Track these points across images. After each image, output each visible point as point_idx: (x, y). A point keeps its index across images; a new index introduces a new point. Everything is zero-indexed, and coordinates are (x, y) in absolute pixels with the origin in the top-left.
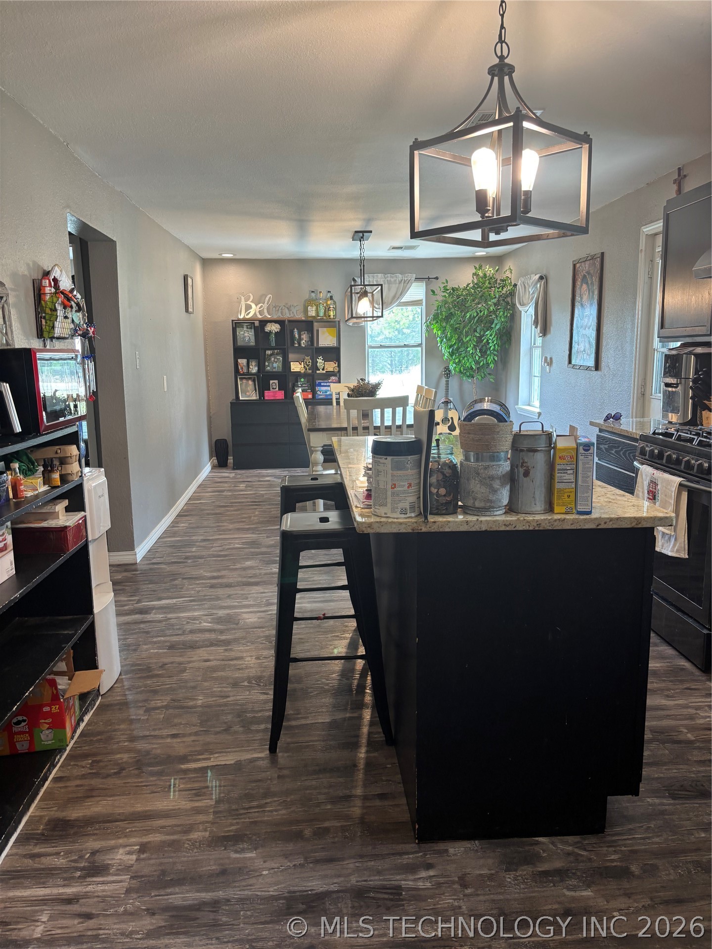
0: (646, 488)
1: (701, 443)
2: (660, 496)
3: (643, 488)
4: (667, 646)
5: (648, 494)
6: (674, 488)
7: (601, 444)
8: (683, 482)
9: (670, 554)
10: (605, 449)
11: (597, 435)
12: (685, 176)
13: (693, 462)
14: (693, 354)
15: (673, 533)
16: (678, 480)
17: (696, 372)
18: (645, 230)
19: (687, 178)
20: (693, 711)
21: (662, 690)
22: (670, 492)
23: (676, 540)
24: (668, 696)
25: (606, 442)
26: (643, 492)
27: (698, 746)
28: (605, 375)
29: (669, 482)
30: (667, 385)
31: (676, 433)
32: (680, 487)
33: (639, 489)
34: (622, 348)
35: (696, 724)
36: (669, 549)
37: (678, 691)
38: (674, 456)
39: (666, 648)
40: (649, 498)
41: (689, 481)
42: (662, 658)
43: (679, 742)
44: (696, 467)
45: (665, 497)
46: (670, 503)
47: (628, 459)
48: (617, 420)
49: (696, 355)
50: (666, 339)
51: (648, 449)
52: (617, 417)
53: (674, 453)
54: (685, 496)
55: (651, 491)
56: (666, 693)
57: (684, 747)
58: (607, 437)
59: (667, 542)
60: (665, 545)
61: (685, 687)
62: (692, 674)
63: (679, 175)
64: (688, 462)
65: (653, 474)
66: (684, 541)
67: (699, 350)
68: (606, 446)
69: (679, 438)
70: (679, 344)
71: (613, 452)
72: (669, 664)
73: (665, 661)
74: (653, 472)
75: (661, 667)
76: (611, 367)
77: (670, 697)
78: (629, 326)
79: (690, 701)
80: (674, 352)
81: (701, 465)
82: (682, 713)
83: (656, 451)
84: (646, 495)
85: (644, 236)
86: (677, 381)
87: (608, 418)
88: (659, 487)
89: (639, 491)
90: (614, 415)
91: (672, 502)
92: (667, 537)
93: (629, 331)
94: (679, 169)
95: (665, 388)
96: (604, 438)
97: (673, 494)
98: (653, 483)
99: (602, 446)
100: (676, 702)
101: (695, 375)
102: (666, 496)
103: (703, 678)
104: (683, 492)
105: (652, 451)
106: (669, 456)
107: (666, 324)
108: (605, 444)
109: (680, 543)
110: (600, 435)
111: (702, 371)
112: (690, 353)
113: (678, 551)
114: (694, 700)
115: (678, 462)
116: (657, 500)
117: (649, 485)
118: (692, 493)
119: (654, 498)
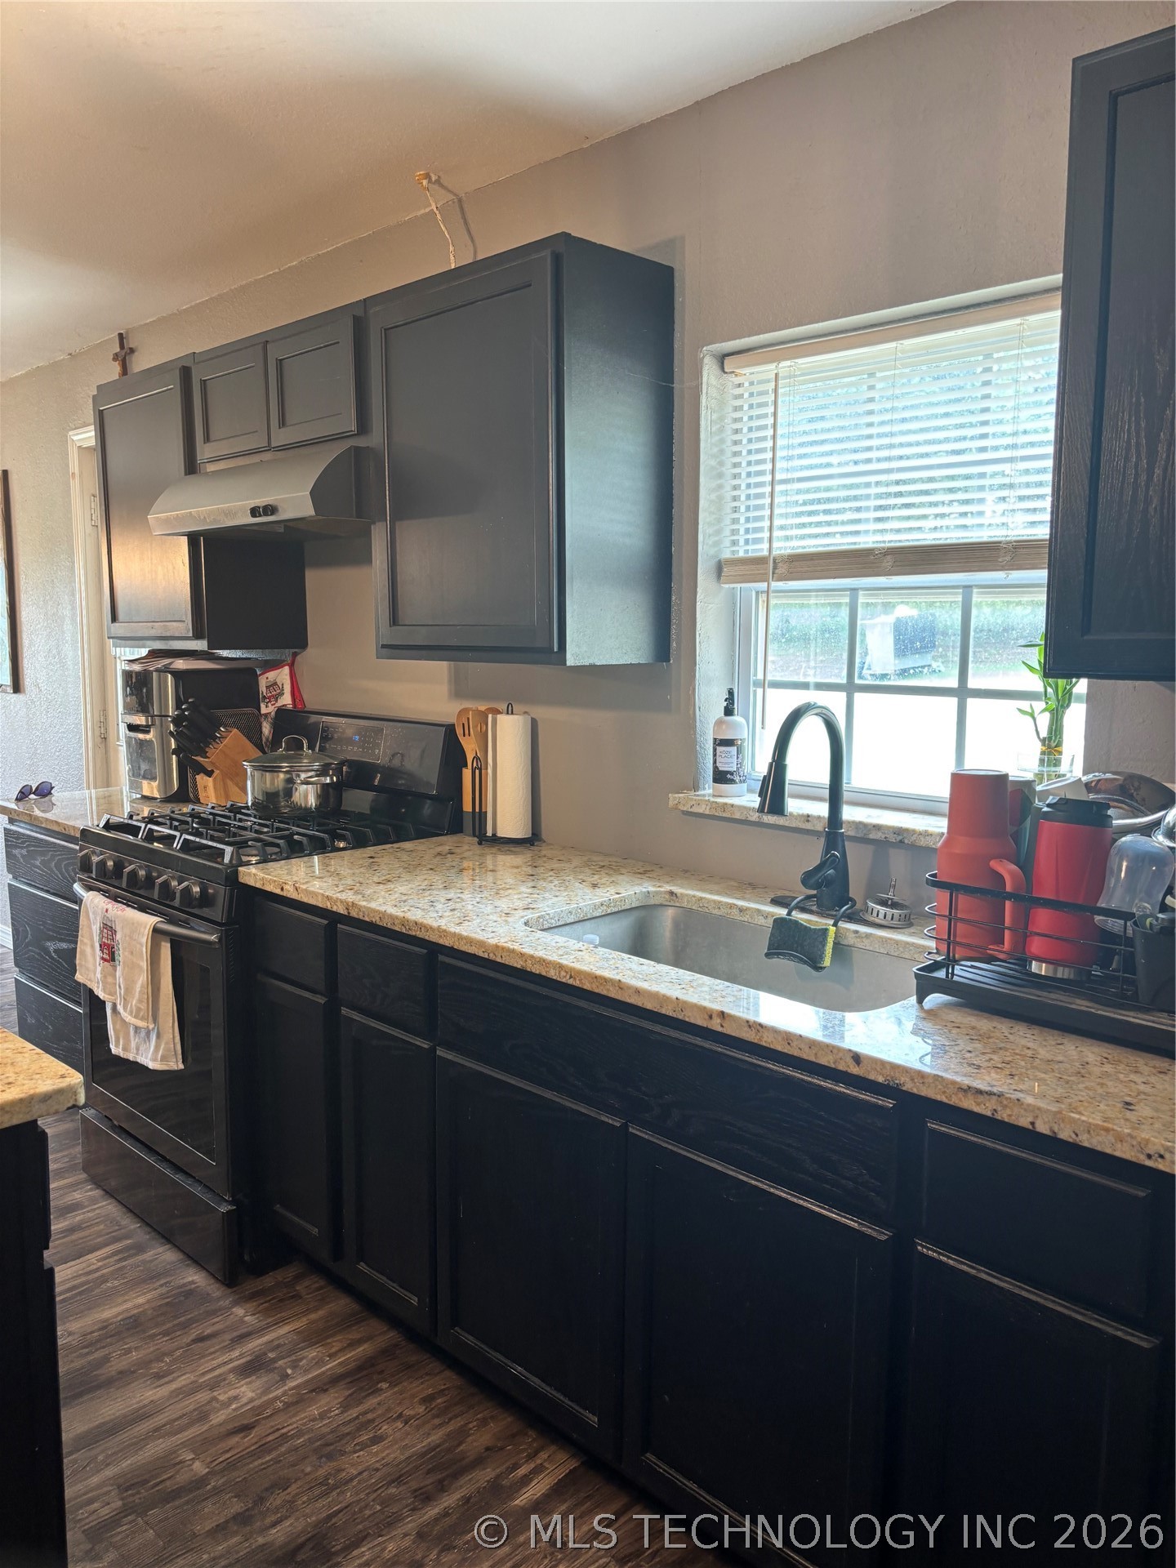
0: (96, 938)
1: (187, 846)
2: (121, 955)
3: (92, 939)
4: (163, 1244)
5: (102, 950)
6: (145, 937)
7: (16, 847)
8: (159, 925)
9: (151, 1065)
10: (23, 856)
11: (5, 829)
12: (132, 351)
13: (174, 883)
14: (171, 673)
15: (151, 1026)
16: (150, 920)
17: (178, 705)
18: (75, 438)
19: (136, 354)
20: (203, 1396)
21: (145, 1363)
22: (138, 946)
23: (158, 1036)
24: (158, 1376)
25: (23, 843)
26: (93, 947)
27: (214, 1488)
28: (33, 702)
29: (135, 927)
30: (132, 728)
31: (143, 825)
32: (155, 935)
33: (85, 940)
34: (59, 653)
35: (212, 1427)
36: (150, 1056)
37: (178, 1353)
38: (142, 873)
39: (161, 1250)
40: (103, 958)
41: (171, 921)
42: (151, 1278)
43: (177, 1493)
44: (178, 895)
45: (130, 956)
46: (141, 968)
47: (65, 878)
48: (44, 796)
49: (177, 674)
50: (123, 642)
51: (95, 859)
52: (44, 791)
53: (141, 867)
54: (166, 950)
55: (105, 944)
56: (155, 1368)
57: (187, 1503)
58: (24, 835)
59: (145, 1042)
60: (142, 1048)
61: (193, 1336)
62: (205, 1298)
63: (122, 346)
64: (166, 884)
65: (107, 911)
66: (174, 1037)
67: (180, 664)
68: (24, 852)
69: (151, 837)
70: (144, 652)
71: (38, 863)
72: (164, 1290)
73: (158, 1284)
74: (106, 907)
75: (148, 1301)
76: (43, 687)
77: (163, 1377)
78: (67, 613)
79: (202, 1370)
80: (137, 667)
81: (187, 890)
82: (184, 1411)
83: (110, 863)
84: (98, 952)
85: (75, 450)
86: (147, 721)
87: (23, 795)
88: (119, 936)
89: (85, 944)
90: (37, 788)
91: (144, 964)
92: (143, 1034)
93: (68, 621)
94: (121, 335)
95: (128, 732)
96: (18, 835)
97: (144, 950)
98: (108, 929)
99: (16, 852)
100: (174, 1386)
101: (177, 709)
102: (132, 953)
103: (227, 1302)
104: (163, 943)
105: (102, 863)
106: (133, 874)
107: (121, 615)
108: (22, 848)
109: (167, 1043)
110: (10, 830)
111: (187, 702)
112: (167, 669)
113: (164, 1058)
114: (209, 1366)
115: (150, 881)
116: (117, 962)
117: (102, 932)
118: (177, 944)
119: (113, 959)
